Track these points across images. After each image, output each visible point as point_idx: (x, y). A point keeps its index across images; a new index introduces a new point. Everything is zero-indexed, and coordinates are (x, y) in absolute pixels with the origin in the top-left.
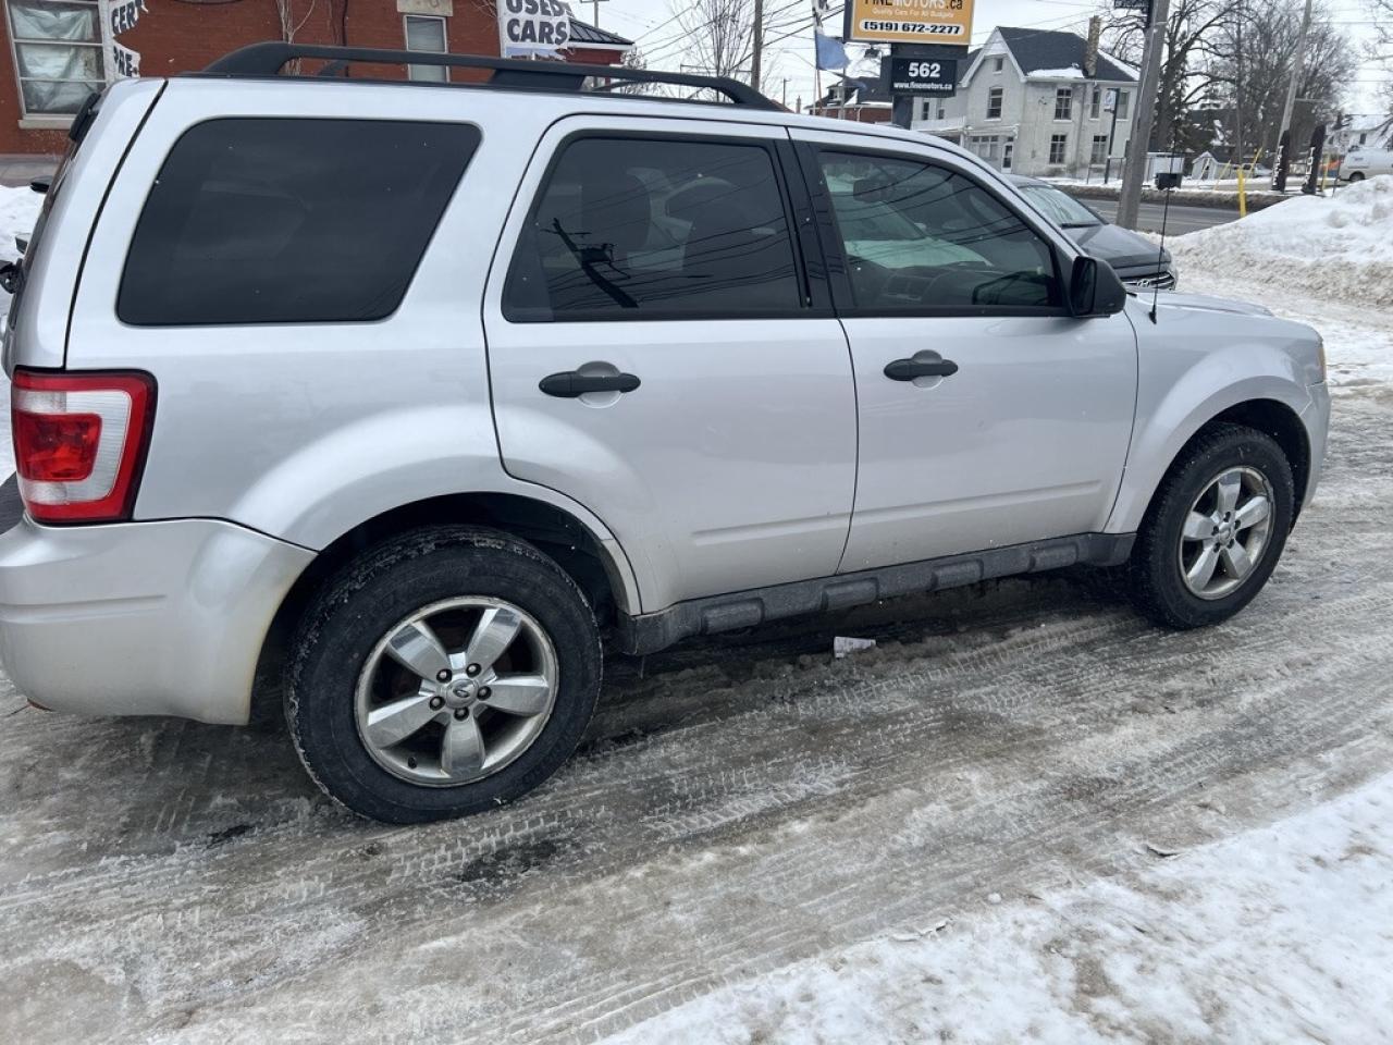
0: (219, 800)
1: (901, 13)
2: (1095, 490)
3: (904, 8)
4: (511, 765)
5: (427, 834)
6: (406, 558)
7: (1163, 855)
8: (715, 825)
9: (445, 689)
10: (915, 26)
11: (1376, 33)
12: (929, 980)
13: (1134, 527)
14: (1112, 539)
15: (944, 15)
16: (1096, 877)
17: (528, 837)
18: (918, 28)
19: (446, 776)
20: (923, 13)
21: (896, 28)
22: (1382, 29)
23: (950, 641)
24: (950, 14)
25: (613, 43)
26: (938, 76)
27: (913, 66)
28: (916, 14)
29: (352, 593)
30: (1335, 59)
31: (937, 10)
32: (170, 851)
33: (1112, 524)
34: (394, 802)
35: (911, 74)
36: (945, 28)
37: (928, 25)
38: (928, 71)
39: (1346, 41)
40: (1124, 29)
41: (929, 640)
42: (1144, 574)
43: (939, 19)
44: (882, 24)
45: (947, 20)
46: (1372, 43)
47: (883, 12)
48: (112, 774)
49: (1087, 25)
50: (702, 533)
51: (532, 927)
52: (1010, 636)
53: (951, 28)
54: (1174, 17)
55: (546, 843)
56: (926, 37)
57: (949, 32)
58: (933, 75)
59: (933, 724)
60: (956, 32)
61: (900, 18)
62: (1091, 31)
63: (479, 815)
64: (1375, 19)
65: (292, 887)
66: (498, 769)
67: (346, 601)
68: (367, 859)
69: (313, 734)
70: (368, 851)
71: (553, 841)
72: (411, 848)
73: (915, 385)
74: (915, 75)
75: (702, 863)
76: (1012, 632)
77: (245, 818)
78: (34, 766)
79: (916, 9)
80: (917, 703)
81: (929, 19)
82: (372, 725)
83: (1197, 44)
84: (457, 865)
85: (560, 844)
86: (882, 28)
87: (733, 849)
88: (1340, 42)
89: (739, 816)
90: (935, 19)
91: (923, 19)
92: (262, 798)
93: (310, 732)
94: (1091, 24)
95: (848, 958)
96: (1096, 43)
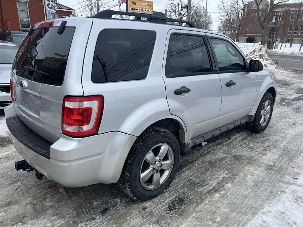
0: (95, 203)
1: (138, 6)
2: (250, 107)
3: (139, 5)
4: (165, 182)
5: (154, 202)
6: (149, 136)
7: (296, 179)
8: (211, 188)
9: (155, 166)
10: (141, 10)
11: (220, 15)
12: (282, 213)
13: (255, 114)
14: (251, 116)
15: (147, 8)
16: (290, 185)
17: (175, 198)
18: (142, 10)
19: (154, 187)
20: (143, 7)
21: (138, 10)
22: (221, 14)
23: (221, 141)
24: (148, 7)
25: (70, 10)
26: (147, 20)
27: (142, 18)
28: (141, 7)
29: (140, 146)
30: (209, 19)
31: (146, 6)
32: (94, 219)
33: (252, 113)
34: (146, 195)
35: (141, 20)
36: (147, 10)
37: (144, 9)
38: (145, 19)
39: (211, 16)
40: (171, 12)
41: (217, 141)
42: (255, 123)
43: (146, 8)
44: (135, 9)
45: (148, 9)
46: (219, 16)
47: (135, 6)
48: (60, 202)
49: (164, 11)
50: (198, 123)
51: (197, 219)
52: (231, 138)
53: (149, 10)
54: (180, 10)
55: (179, 198)
56: (144, 12)
57: (149, 11)
58: (146, 20)
59: (232, 159)
60: (150, 11)
61: (139, 8)
62: (165, 12)
63: (161, 195)
64: (220, 12)
65: (134, 221)
66: (163, 183)
67: (139, 148)
68: (145, 211)
69: (132, 182)
70: (144, 209)
71: (181, 198)
72: (153, 206)
73: (230, 87)
74: (142, 20)
75: (217, 197)
76: (231, 137)
77: (105, 206)
78: (36, 203)
79: (141, 6)
80: (226, 155)
81: (144, 8)
82: (142, 178)
83: (185, 16)
84: (166, 208)
85: (183, 198)
86: (135, 10)
87: (220, 192)
88: (210, 16)
89: (214, 185)
90: (145, 8)
91: (143, 8)
92: (105, 200)
93: (131, 182)
94: (165, 11)
95: (265, 212)
96: (167, 15)
